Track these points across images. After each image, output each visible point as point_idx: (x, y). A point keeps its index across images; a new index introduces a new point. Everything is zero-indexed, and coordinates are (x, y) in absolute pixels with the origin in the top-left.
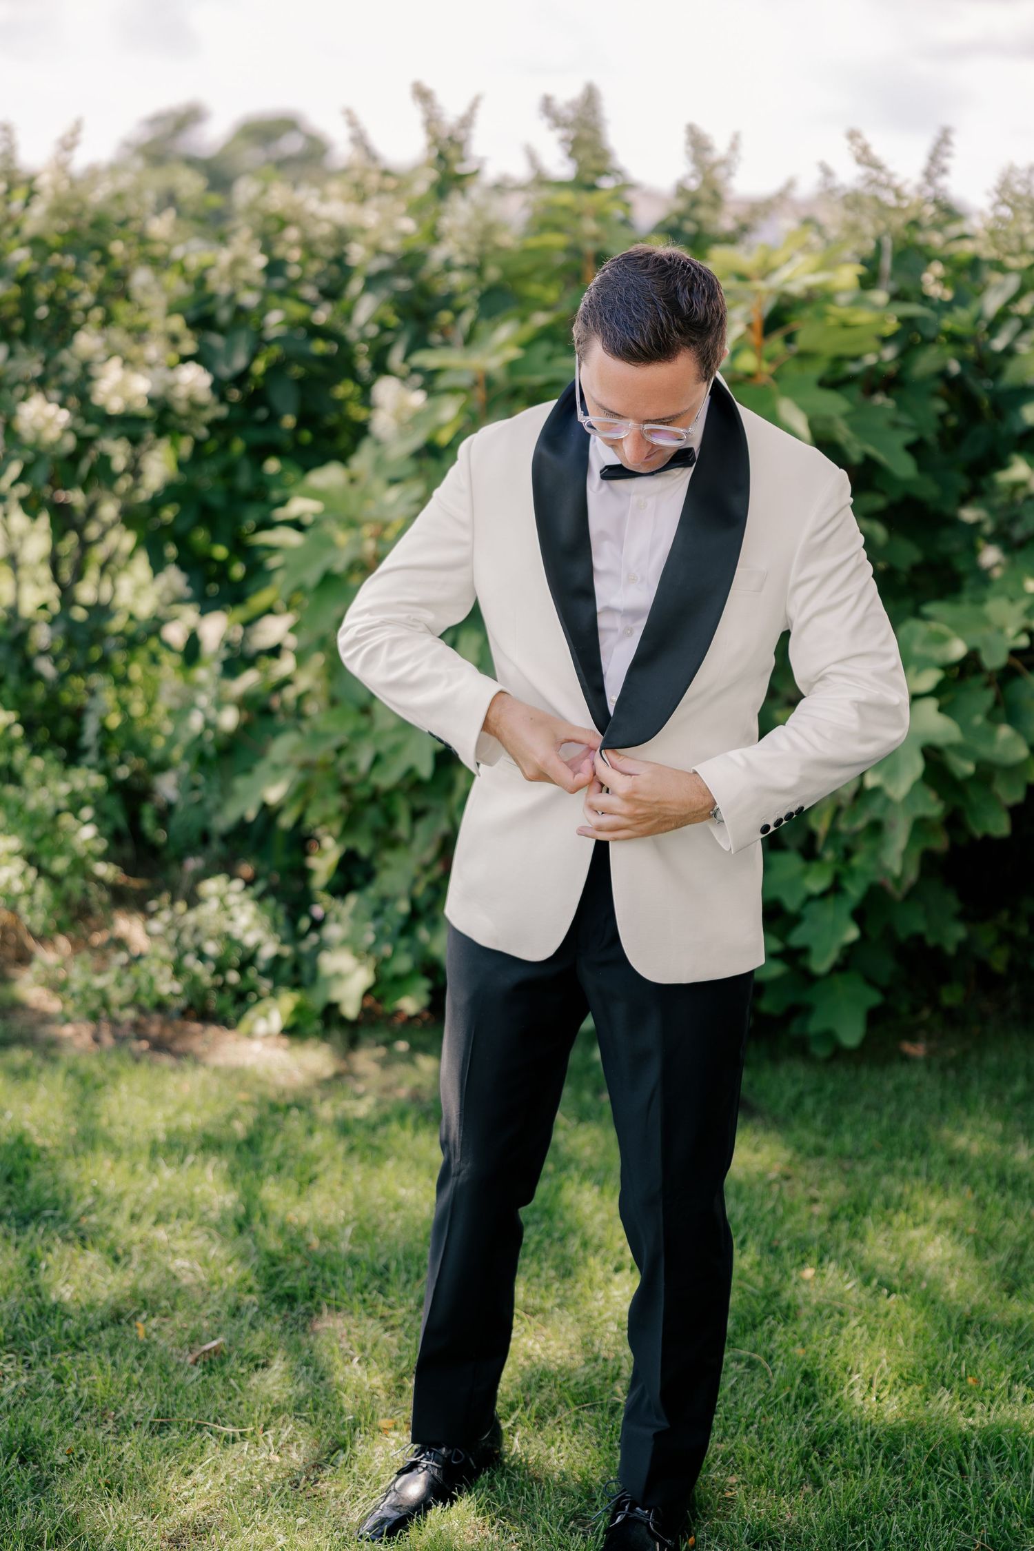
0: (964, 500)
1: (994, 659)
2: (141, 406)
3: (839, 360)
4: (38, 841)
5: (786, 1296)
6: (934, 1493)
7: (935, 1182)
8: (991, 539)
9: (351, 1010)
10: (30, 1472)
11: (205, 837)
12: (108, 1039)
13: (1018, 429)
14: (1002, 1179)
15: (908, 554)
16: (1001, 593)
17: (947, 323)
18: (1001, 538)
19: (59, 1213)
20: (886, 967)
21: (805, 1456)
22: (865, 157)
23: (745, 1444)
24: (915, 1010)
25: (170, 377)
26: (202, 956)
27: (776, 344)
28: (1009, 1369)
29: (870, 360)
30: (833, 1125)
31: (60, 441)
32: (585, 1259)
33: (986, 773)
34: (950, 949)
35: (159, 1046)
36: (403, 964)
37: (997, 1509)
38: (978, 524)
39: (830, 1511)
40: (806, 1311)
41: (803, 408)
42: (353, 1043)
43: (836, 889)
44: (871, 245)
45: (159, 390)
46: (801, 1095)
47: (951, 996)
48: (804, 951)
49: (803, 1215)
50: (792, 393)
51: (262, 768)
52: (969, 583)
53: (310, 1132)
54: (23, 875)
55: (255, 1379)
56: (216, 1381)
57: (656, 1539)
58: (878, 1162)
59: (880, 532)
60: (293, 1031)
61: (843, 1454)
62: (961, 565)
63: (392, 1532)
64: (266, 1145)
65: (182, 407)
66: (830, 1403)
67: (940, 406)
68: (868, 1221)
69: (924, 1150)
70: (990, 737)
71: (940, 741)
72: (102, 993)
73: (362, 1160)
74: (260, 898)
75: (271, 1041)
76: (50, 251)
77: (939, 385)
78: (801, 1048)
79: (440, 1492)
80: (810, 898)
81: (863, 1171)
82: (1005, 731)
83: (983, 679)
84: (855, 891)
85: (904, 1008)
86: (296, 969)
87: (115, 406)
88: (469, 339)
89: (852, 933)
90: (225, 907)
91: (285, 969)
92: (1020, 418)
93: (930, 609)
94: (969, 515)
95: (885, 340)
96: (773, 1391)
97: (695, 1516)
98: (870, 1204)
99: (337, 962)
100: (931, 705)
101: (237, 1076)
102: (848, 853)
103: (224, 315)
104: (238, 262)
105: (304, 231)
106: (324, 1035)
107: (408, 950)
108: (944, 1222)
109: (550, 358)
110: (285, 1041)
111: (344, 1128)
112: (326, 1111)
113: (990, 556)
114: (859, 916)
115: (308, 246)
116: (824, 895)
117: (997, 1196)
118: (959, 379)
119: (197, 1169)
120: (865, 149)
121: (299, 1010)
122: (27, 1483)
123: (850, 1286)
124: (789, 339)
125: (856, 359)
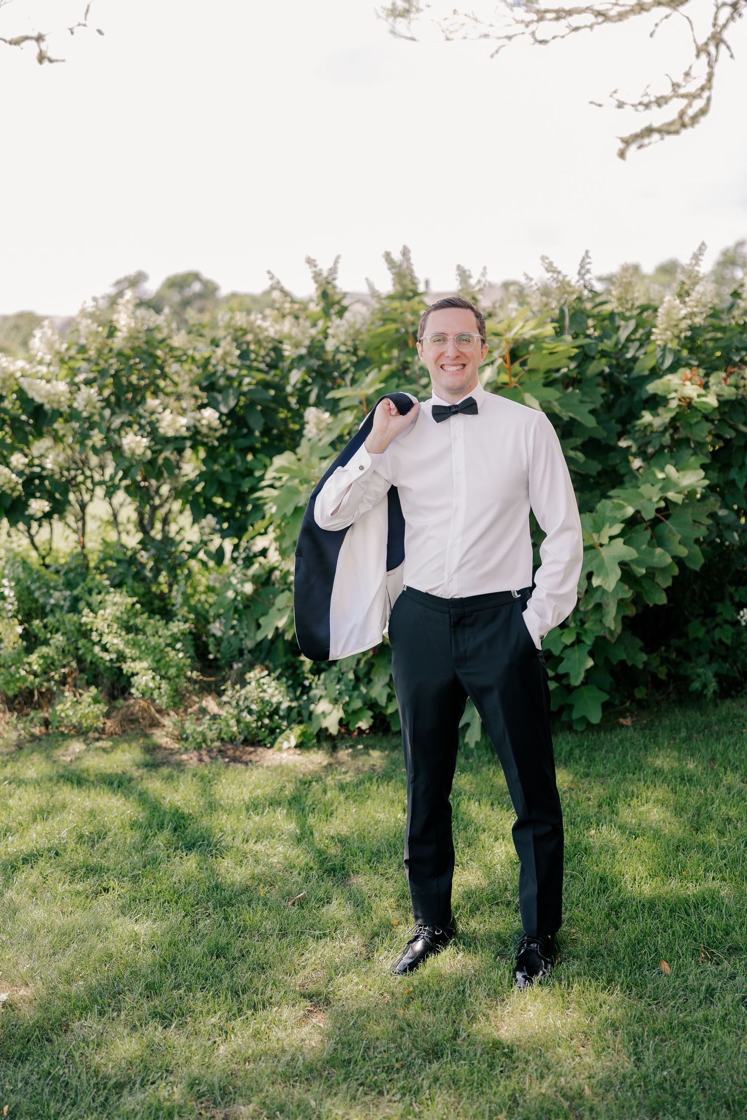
0: (620, 436)
1: (649, 514)
2: (184, 432)
3: (549, 372)
4: (158, 661)
5: (584, 843)
6: (677, 925)
7: (649, 783)
8: (635, 455)
9: (334, 730)
10: (223, 961)
11: (241, 652)
12: (206, 759)
13: (644, 397)
14: (682, 779)
15: (595, 467)
16: (645, 482)
17: (601, 346)
18: (642, 453)
19: (206, 842)
20: (608, 680)
21: (608, 916)
22: (550, 268)
23: (578, 912)
24: (623, 703)
25: (198, 416)
26: (250, 712)
27: (517, 366)
28: (703, 865)
29: (564, 370)
30: (591, 760)
31: (144, 453)
32: (478, 837)
33: (651, 573)
34: (641, 666)
35: (235, 760)
36: (357, 704)
37: (709, 929)
38: (629, 447)
39: (626, 938)
40: (596, 850)
41: (536, 397)
42: (334, 748)
43: (579, 641)
44: (557, 312)
45: (192, 423)
46: (571, 749)
47: (640, 693)
48: (566, 675)
49: (584, 805)
50: (530, 390)
51: (273, 611)
52: (627, 478)
53: (325, 792)
54: (153, 678)
55: (324, 910)
56: (306, 912)
57: (541, 958)
58: (619, 776)
59: (580, 456)
60: (301, 746)
61: (627, 912)
62: (622, 471)
63: (411, 969)
64: (303, 799)
65: (205, 430)
66: (616, 890)
67: (603, 391)
68: (619, 805)
69: (641, 769)
70: (652, 554)
71: (627, 559)
72: (203, 734)
73: (355, 801)
74: (278, 678)
75: (292, 752)
76: (128, 358)
77: (600, 380)
78: (569, 727)
79: (431, 948)
80: (566, 647)
81: (611, 782)
82: (659, 551)
83: (645, 525)
84: (589, 641)
85: (617, 702)
86: (299, 714)
87: (171, 433)
88: (354, 381)
89: (590, 663)
90: (259, 685)
91: (294, 714)
92: (646, 391)
93: (611, 493)
94: (623, 444)
95: (571, 358)
96: (586, 888)
97: (559, 948)
98: (618, 796)
99: (322, 707)
100: (620, 541)
101: (280, 769)
102: (583, 623)
103: (222, 382)
104: (226, 354)
105: (256, 335)
106: (319, 746)
107: (358, 697)
108: (657, 801)
109: (398, 386)
110: (298, 752)
111: (342, 788)
112: (329, 781)
113: (637, 463)
114: (591, 654)
115: (258, 342)
116: (572, 645)
117: (681, 787)
118: (611, 374)
119: (272, 813)
120: (551, 264)
121: (303, 734)
122: (223, 967)
123: (615, 836)
124: (523, 364)
125: (558, 370)
